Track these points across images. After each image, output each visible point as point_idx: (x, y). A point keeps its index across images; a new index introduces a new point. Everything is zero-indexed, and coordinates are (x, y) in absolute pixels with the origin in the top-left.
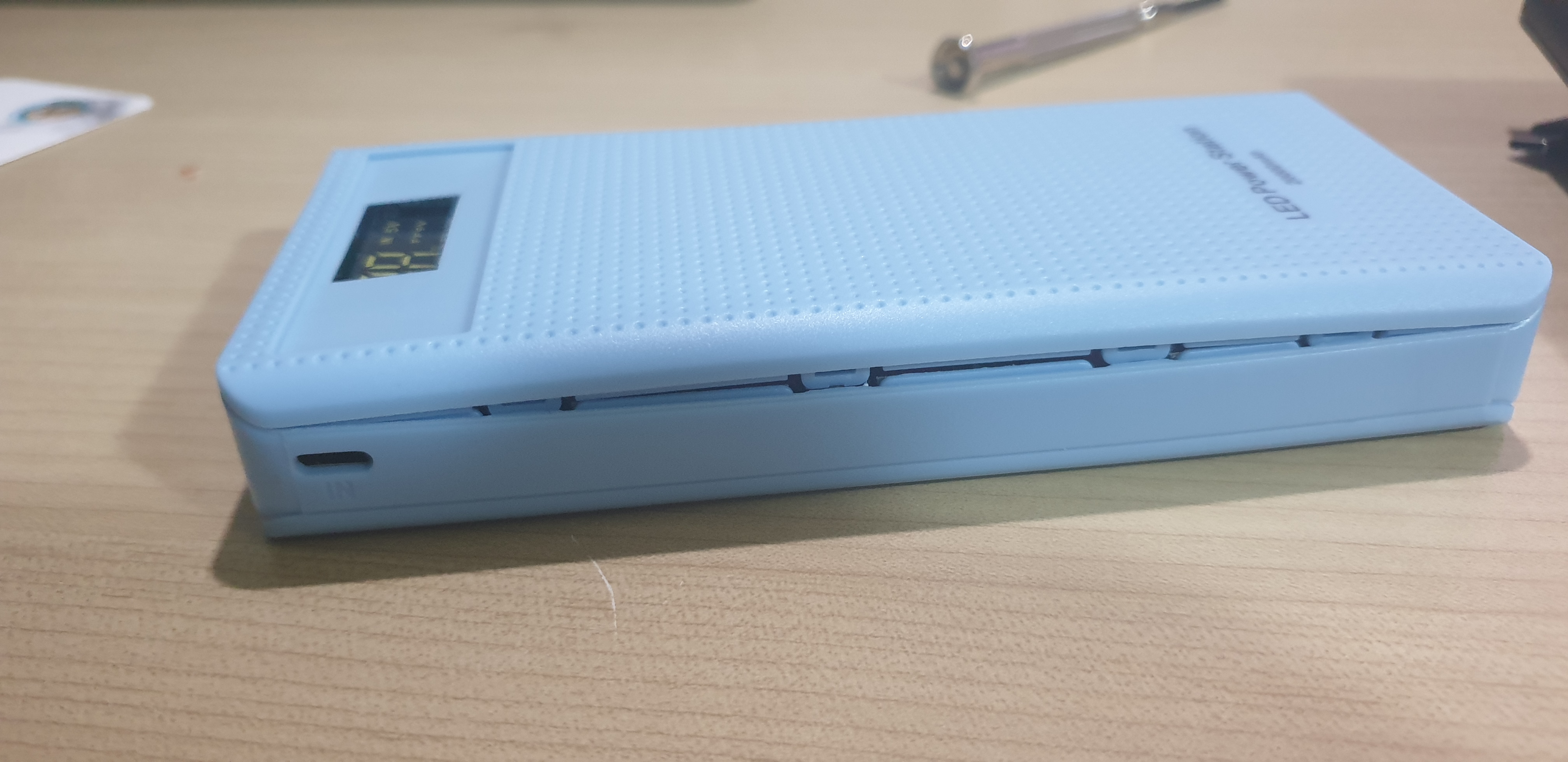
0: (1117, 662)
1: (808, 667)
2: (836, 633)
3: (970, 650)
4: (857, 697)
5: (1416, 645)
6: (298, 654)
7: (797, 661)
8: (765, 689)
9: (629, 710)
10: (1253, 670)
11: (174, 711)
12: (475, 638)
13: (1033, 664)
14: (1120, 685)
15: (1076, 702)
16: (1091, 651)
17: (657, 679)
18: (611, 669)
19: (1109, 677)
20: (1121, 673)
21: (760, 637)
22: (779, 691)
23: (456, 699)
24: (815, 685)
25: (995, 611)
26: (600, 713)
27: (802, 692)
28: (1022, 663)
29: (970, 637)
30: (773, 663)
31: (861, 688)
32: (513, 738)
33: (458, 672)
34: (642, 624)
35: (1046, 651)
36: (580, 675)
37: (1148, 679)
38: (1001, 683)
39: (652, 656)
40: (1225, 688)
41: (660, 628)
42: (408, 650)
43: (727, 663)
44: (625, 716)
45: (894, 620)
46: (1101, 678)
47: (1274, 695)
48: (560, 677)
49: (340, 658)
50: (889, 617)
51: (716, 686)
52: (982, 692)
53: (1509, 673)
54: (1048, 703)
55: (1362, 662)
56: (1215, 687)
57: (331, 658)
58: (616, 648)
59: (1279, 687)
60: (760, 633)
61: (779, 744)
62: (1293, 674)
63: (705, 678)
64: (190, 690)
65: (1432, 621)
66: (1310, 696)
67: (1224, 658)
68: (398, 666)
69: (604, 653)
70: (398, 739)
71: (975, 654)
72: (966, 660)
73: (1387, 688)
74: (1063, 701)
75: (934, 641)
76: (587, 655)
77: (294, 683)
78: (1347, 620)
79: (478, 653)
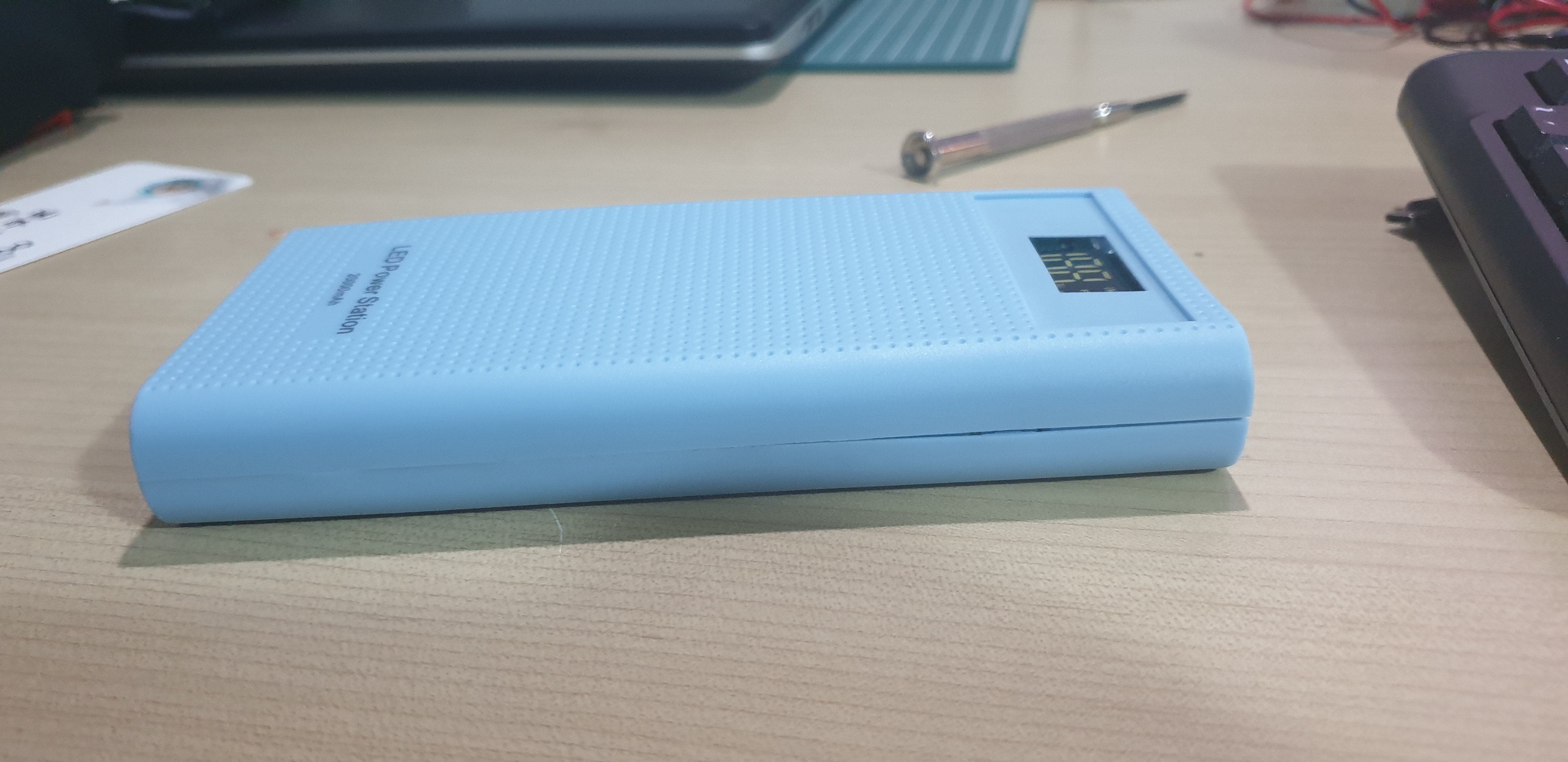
0: (934, 581)
1: (699, 580)
2: (725, 559)
3: (824, 571)
4: (731, 600)
5: (1173, 578)
6: (320, 565)
7: (692, 576)
8: (663, 593)
9: (559, 605)
10: (1038, 591)
11: (225, 600)
12: (453, 558)
13: (870, 581)
14: (931, 596)
15: (895, 606)
16: (916, 574)
17: (584, 586)
18: (551, 579)
19: (925, 591)
20: (934, 589)
21: (667, 561)
22: (673, 595)
23: (432, 595)
24: (701, 591)
25: (850, 547)
26: (537, 606)
27: (690, 596)
28: (860, 580)
29: (826, 563)
30: (674, 577)
31: (735, 593)
32: (469, 621)
33: (436, 578)
34: (580, 551)
35: (881, 573)
36: (528, 582)
37: (954, 593)
38: (842, 592)
39: (583, 571)
40: (1013, 601)
41: (593, 554)
42: (402, 564)
43: (638, 577)
44: (555, 609)
45: (772, 551)
46: (918, 592)
47: (1049, 607)
48: (513, 583)
49: (350, 569)
50: (768, 549)
51: (627, 591)
52: (825, 598)
53: (1240, 597)
54: (872, 606)
55: (1126, 588)
56: (1005, 601)
57: (344, 568)
58: (557, 566)
59: (1054, 602)
60: (668, 558)
61: (666, 628)
62: (1069, 594)
63: (620, 586)
64: (239, 586)
65: (1192, 562)
66: (1078, 609)
67: (1018, 581)
68: (393, 574)
69: (547, 569)
70: (386, 620)
71: (827, 574)
72: (819, 578)
73: (1140, 605)
74: (885, 605)
75: (799, 565)
76: (535, 570)
77: (314, 583)
78: (1124, 561)
79: (453, 567)
